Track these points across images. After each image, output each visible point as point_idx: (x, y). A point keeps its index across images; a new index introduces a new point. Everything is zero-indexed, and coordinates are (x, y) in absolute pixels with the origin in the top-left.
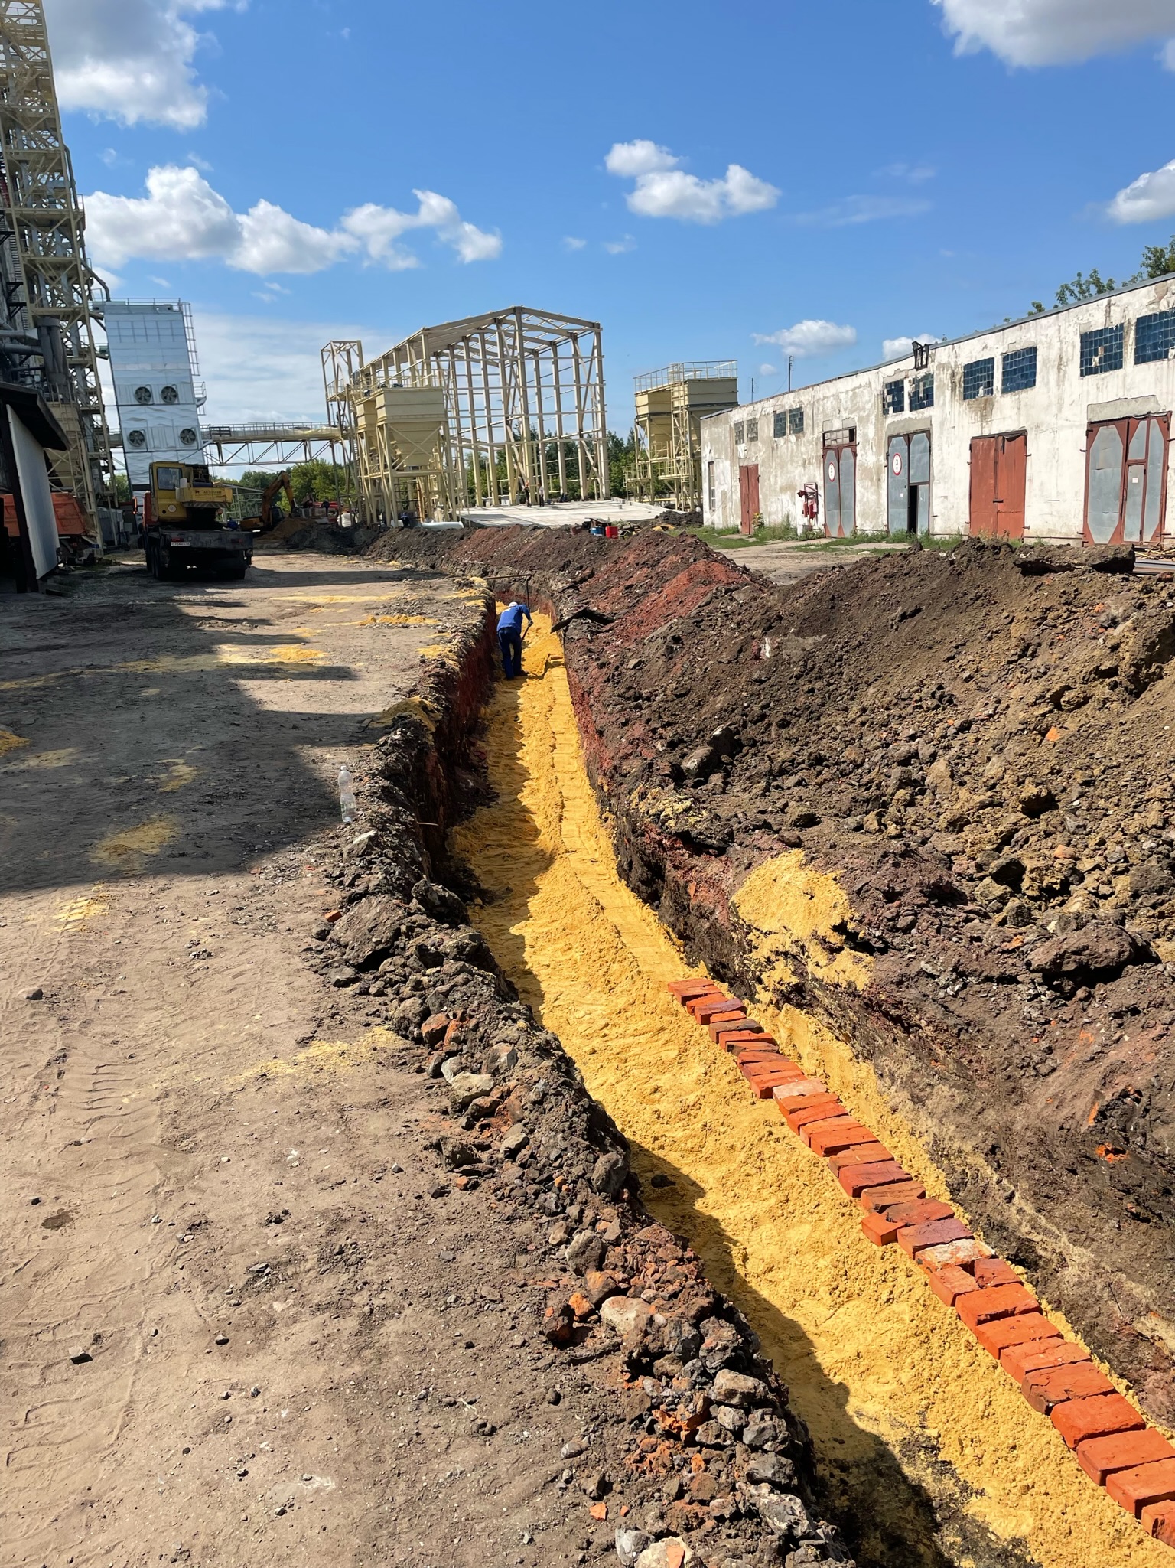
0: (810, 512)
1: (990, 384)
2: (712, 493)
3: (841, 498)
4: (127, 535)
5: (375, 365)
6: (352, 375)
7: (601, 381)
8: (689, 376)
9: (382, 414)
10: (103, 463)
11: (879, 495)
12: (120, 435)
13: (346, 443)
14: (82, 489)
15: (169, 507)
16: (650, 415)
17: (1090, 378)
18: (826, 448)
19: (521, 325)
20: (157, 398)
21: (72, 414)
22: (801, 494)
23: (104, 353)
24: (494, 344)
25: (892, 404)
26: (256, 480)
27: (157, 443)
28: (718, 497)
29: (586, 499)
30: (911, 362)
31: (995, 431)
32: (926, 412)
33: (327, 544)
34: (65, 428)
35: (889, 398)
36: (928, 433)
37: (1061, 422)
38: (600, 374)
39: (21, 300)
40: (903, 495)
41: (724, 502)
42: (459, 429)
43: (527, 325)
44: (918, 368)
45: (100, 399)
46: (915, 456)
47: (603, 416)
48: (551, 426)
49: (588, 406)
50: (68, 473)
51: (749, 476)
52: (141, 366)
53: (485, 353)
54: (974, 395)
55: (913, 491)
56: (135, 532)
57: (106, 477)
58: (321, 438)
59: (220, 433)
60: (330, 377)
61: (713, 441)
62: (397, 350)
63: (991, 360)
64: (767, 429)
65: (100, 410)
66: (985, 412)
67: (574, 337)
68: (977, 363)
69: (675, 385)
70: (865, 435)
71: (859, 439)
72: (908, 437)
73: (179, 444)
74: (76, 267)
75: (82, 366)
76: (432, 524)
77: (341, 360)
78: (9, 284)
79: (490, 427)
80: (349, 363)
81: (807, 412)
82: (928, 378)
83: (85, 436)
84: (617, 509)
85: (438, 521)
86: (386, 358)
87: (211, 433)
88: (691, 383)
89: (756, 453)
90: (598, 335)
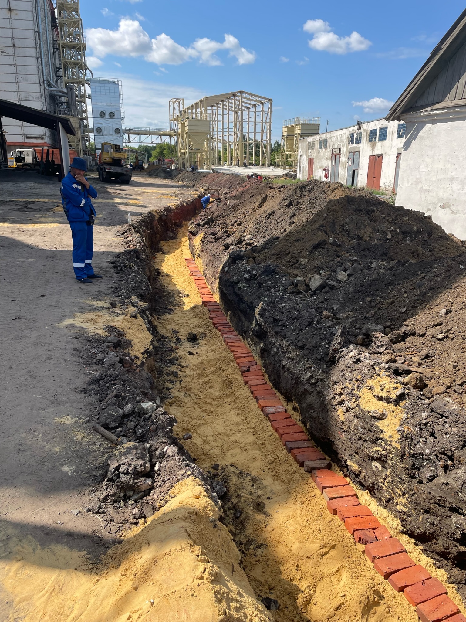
0: (326, 177)
1: (375, 138)
2: (300, 167)
3: (335, 173)
4: (93, 166)
5: (188, 109)
6: (180, 112)
7: (271, 121)
8: (302, 122)
9: (187, 128)
10: (86, 138)
11: (345, 172)
12: (93, 129)
13: (175, 137)
14: (78, 148)
15: (107, 158)
16: (287, 135)
17: (399, 139)
18: (332, 154)
19: (242, 97)
20: (107, 116)
21: (77, 120)
22: (324, 170)
23: (89, 97)
24: (232, 103)
25: (351, 141)
26: (143, 148)
27: (106, 133)
28: (302, 169)
29: (261, 166)
30: (356, 127)
31: (375, 154)
32: (359, 145)
33: (162, 175)
34: (74, 126)
35: (350, 139)
36: (359, 152)
37: (391, 153)
38: (270, 119)
39: (61, 75)
40: (351, 173)
41: (303, 171)
42: (218, 135)
43: (244, 98)
44: (358, 130)
45: (87, 114)
46: (355, 160)
47: (270, 135)
48: (252, 136)
49: (265, 130)
50: (74, 142)
51: (311, 162)
52: (102, 104)
53: (229, 106)
54: (371, 141)
55: (354, 171)
56: (96, 165)
57: (87, 143)
58: (166, 135)
59: (129, 130)
60: (172, 113)
61: (302, 148)
62: (196, 104)
63: (376, 130)
64: (317, 146)
65: (86, 119)
66: (373, 147)
67: (262, 103)
68: (373, 130)
69: (297, 125)
70: (343, 151)
71: (341, 152)
72: (354, 153)
73: (114, 134)
74: (82, 64)
75: (81, 102)
76: (202, 170)
77: (176, 106)
78: (57, 68)
79: (228, 135)
80: (179, 107)
81: (329, 141)
82: (361, 133)
83: (80, 128)
84: (271, 170)
85: (204, 170)
86: (192, 106)
87: (126, 130)
88: (302, 125)
89: (313, 154)
90: (271, 103)
